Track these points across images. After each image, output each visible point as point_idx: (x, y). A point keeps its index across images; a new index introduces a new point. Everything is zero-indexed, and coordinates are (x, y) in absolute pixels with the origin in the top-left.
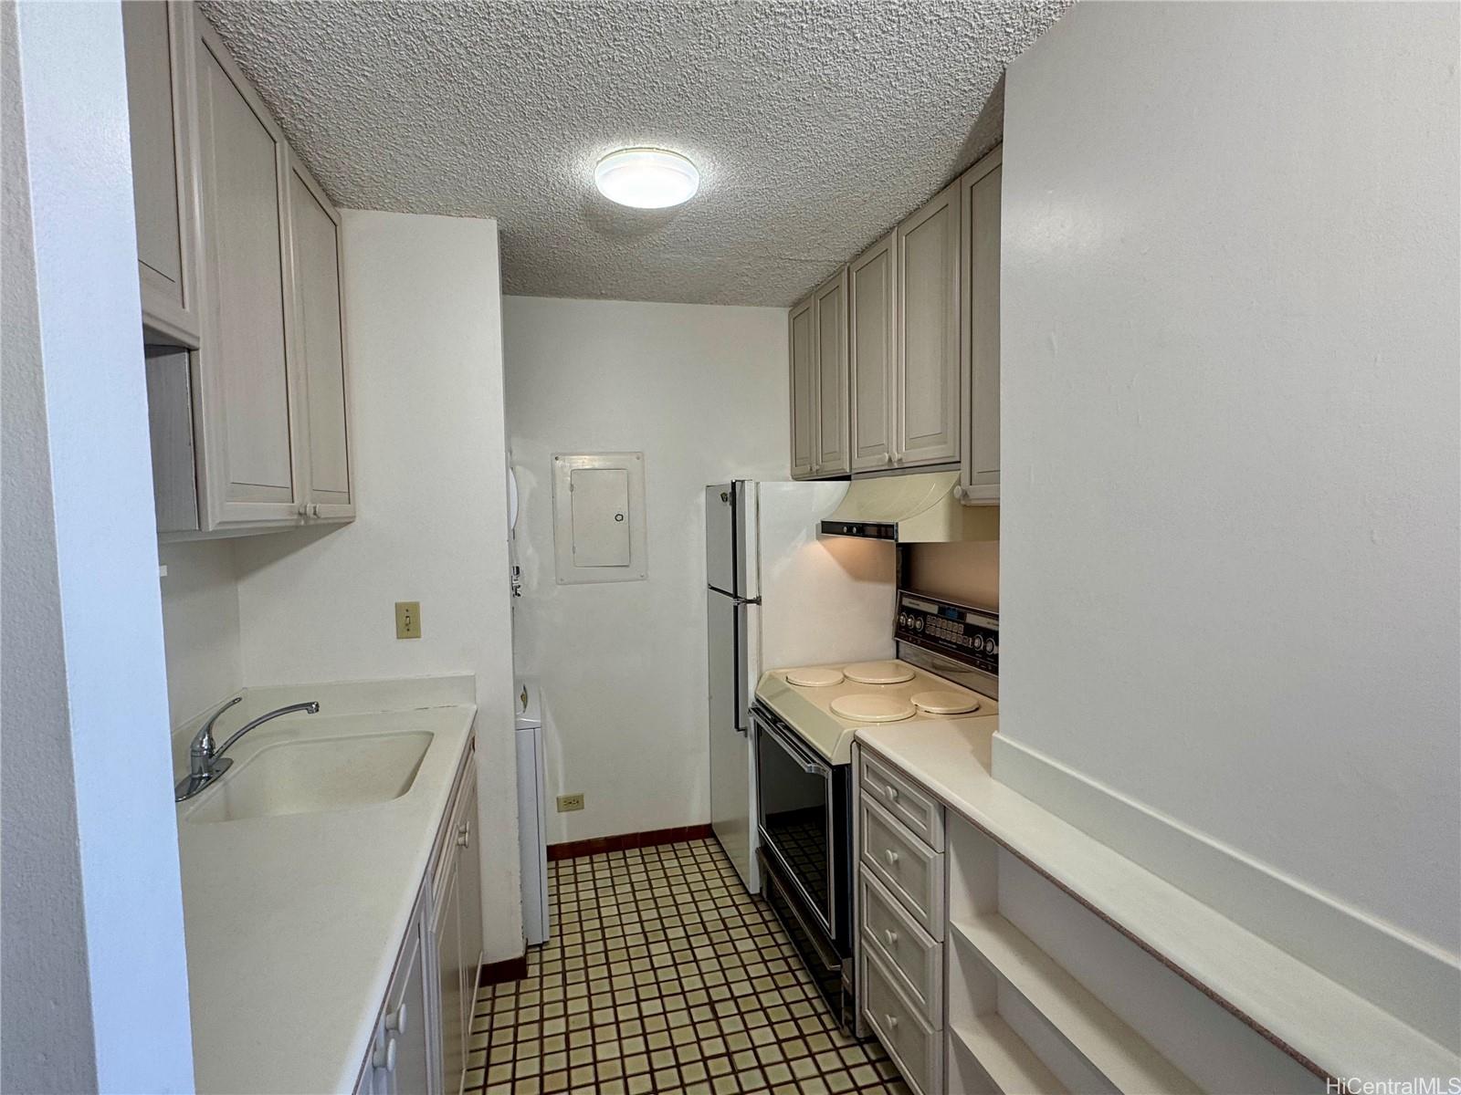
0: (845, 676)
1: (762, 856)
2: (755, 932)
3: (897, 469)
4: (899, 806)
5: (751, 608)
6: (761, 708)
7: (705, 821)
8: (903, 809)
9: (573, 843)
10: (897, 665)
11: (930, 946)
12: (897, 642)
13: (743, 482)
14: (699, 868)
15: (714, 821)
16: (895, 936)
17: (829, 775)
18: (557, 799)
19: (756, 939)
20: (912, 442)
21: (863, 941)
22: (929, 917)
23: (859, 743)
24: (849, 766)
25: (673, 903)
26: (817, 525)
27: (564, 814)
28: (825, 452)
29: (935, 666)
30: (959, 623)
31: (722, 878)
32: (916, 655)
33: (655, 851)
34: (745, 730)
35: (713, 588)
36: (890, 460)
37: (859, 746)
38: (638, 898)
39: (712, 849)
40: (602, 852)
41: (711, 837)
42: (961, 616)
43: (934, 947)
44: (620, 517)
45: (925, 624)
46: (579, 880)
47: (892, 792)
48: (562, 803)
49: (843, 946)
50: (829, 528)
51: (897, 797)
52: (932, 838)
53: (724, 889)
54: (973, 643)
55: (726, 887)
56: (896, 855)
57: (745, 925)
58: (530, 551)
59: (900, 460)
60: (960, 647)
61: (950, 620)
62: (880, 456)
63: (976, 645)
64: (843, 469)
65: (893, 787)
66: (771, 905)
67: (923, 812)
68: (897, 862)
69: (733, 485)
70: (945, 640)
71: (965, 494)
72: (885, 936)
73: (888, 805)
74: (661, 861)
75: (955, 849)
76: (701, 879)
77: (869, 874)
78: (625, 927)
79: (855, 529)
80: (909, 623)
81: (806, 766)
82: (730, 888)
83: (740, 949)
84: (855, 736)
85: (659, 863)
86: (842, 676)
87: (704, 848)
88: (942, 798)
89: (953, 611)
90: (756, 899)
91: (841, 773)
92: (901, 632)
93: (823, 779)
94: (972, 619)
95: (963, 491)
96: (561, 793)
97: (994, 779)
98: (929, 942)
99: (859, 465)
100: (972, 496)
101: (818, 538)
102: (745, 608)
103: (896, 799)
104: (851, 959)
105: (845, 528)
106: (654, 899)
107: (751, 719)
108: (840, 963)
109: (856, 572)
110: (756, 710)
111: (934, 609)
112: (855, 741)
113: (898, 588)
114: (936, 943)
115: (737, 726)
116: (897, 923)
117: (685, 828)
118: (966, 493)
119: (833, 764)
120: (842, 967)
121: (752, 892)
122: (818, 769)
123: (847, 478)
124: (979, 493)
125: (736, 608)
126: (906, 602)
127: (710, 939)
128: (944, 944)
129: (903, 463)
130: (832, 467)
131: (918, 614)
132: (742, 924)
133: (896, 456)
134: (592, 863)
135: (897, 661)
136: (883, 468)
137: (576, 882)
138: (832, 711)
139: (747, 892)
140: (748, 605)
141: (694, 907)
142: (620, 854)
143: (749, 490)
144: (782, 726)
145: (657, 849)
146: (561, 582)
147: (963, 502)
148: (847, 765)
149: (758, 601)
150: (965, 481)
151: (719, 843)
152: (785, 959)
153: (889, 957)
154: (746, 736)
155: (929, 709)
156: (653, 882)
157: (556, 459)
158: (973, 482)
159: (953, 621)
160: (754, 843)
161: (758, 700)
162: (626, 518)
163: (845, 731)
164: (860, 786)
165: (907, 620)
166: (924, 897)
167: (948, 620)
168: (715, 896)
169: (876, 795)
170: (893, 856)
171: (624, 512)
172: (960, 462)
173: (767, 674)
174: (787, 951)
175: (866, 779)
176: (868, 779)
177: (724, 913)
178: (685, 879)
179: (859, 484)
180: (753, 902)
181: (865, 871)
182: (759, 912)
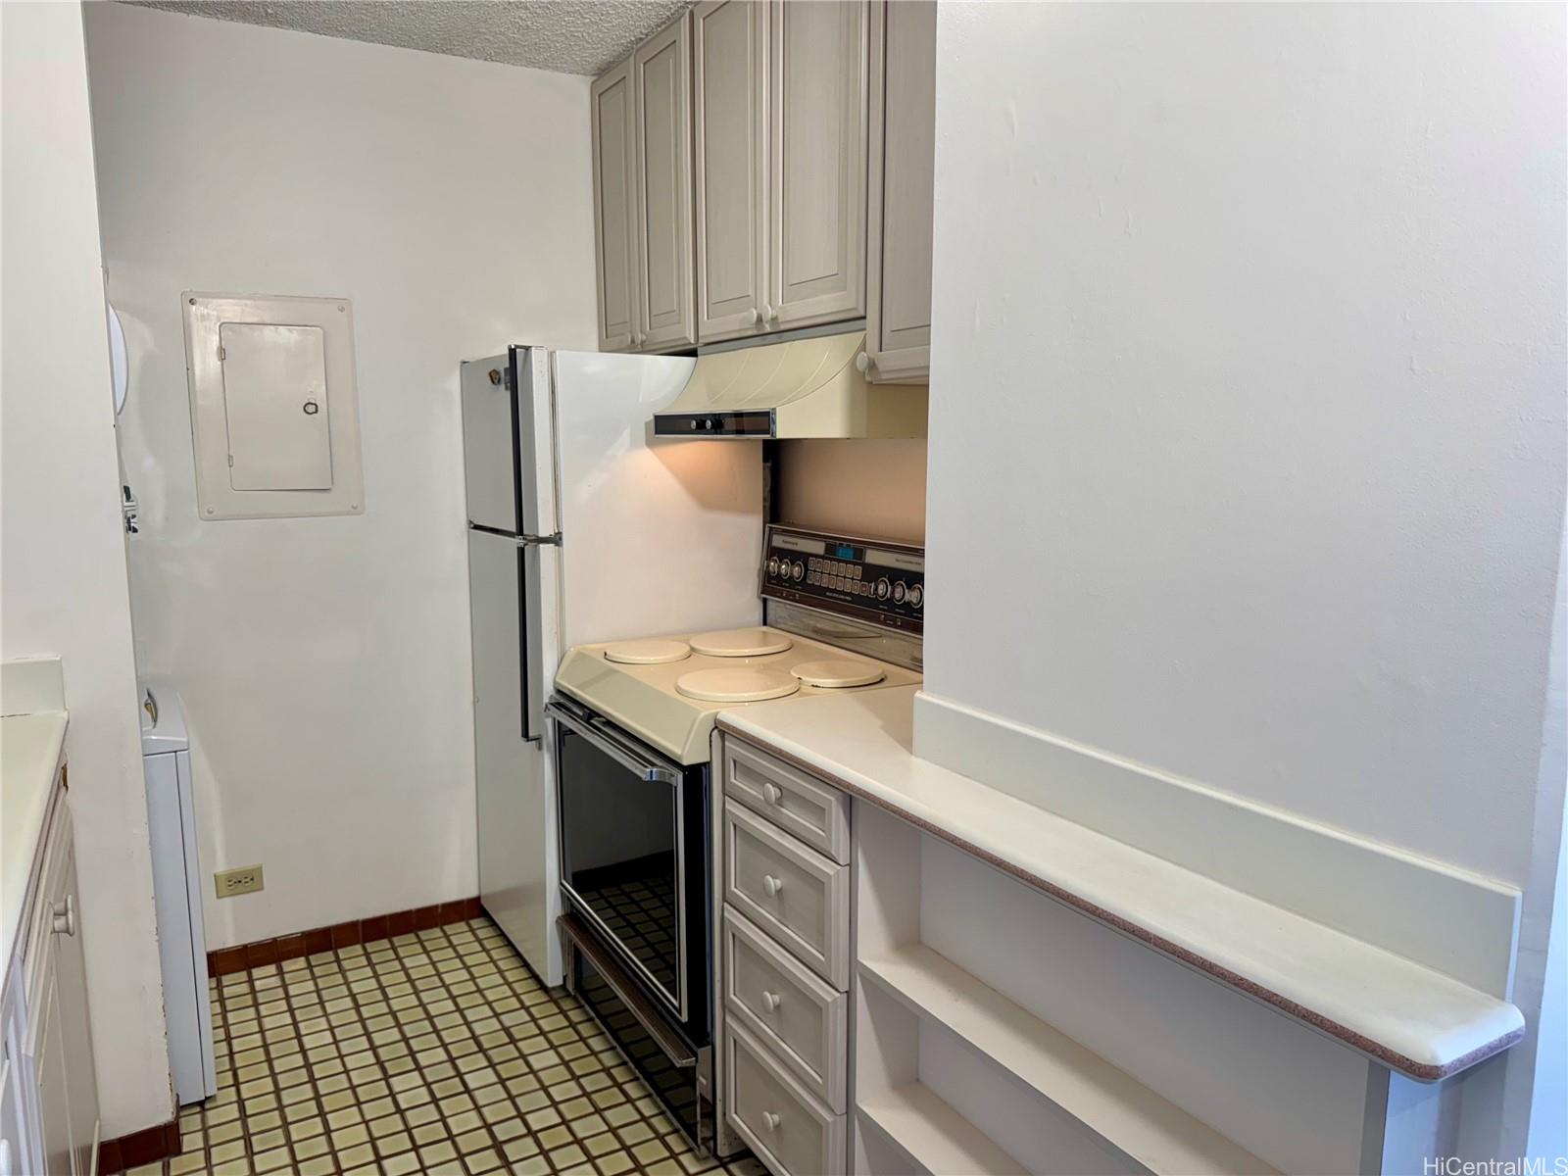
0: (693, 649)
1: (566, 928)
2: (557, 1040)
3: (770, 334)
4: (783, 810)
5: (546, 550)
6: (565, 701)
7: (471, 892)
8: (791, 814)
9: (245, 947)
10: (764, 633)
11: (829, 1000)
12: (765, 601)
13: (527, 349)
14: (463, 962)
15: (484, 893)
16: (777, 998)
17: (678, 780)
18: (215, 876)
19: (560, 1049)
20: (793, 289)
21: (728, 1019)
22: (828, 959)
23: (722, 730)
24: (707, 765)
25: (424, 1016)
26: (646, 424)
27: (228, 900)
28: (654, 313)
29: (817, 631)
30: (855, 564)
31: (501, 972)
32: (792, 618)
33: (389, 946)
34: (537, 739)
35: (477, 527)
36: (760, 319)
37: (722, 734)
38: (365, 1015)
39: (482, 934)
40: (297, 956)
41: (478, 916)
42: (859, 554)
43: (836, 999)
44: (310, 408)
45: (806, 570)
46: (260, 1001)
47: (773, 791)
48: (223, 884)
49: (698, 1030)
50: (667, 426)
51: (780, 798)
52: (833, 848)
53: (506, 987)
54: (876, 589)
55: (509, 984)
56: (778, 882)
57: (543, 1033)
58: (148, 462)
59: (774, 319)
60: (857, 599)
61: (843, 561)
62: (745, 314)
63: (880, 592)
64: (685, 338)
65: (775, 784)
66: (580, 999)
67: (818, 811)
68: (779, 892)
69: (512, 352)
70: (835, 591)
71: (872, 366)
72: (764, 1002)
73: (768, 811)
74: (399, 958)
75: (865, 854)
76: (467, 977)
77: (736, 917)
78: (346, 1059)
79: (709, 424)
80: (783, 572)
81: (643, 773)
82: (515, 985)
83: (536, 1066)
84: (716, 719)
85: (397, 962)
86: (688, 648)
87: (470, 934)
88: (849, 786)
89: (844, 548)
90: (556, 995)
91: (696, 777)
92: (771, 585)
93: (667, 788)
94: (873, 557)
95: (869, 358)
96: (221, 867)
97: (916, 756)
98: (827, 994)
99: (711, 329)
100: (881, 367)
101: (650, 444)
102: (536, 554)
103: (779, 801)
104: (710, 1047)
105: (694, 423)
106: (393, 1014)
107: (549, 722)
108: (695, 1055)
109: (706, 496)
110: (558, 705)
111: (819, 548)
112: (716, 727)
113: (764, 523)
114: (837, 994)
115: (525, 734)
116: (779, 978)
117: (436, 907)
118: (874, 364)
119: (685, 763)
120: (697, 1061)
121: (550, 984)
122: (661, 774)
123: (693, 353)
124: (894, 362)
125: (521, 552)
126: (778, 541)
127: (488, 1059)
128: (849, 994)
129: (778, 323)
130: (669, 335)
131: (794, 557)
132: (537, 1032)
133: (770, 313)
134: (281, 973)
135: (765, 628)
136: (749, 333)
137: (256, 1005)
138: (679, 690)
139: (543, 987)
140: (541, 546)
141: (459, 1017)
142: (329, 956)
143: (538, 362)
144: (599, 722)
145: (392, 943)
146: (210, 517)
147: (868, 378)
148: (704, 764)
149: (556, 540)
150: (873, 343)
151: (493, 924)
152: (607, 1070)
153: (768, 1030)
154: (540, 748)
155: (816, 681)
156: (387, 989)
157: (192, 302)
158: (883, 348)
159: (847, 562)
160: (553, 909)
161: (559, 692)
162: (322, 407)
163: (702, 715)
164: (724, 794)
165: (779, 567)
166: (820, 936)
167: (839, 561)
168: (491, 998)
169: (749, 801)
170: (774, 884)
171: (320, 397)
172: (864, 318)
173: (572, 651)
174: (608, 1059)
175: (733, 780)
176: (738, 782)
177: (507, 1020)
178: (442, 980)
179: (708, 361)
180: (553, 1000)
181: (731, 915)
182: (563, 1012)
